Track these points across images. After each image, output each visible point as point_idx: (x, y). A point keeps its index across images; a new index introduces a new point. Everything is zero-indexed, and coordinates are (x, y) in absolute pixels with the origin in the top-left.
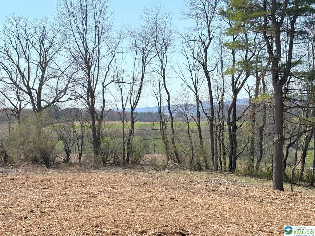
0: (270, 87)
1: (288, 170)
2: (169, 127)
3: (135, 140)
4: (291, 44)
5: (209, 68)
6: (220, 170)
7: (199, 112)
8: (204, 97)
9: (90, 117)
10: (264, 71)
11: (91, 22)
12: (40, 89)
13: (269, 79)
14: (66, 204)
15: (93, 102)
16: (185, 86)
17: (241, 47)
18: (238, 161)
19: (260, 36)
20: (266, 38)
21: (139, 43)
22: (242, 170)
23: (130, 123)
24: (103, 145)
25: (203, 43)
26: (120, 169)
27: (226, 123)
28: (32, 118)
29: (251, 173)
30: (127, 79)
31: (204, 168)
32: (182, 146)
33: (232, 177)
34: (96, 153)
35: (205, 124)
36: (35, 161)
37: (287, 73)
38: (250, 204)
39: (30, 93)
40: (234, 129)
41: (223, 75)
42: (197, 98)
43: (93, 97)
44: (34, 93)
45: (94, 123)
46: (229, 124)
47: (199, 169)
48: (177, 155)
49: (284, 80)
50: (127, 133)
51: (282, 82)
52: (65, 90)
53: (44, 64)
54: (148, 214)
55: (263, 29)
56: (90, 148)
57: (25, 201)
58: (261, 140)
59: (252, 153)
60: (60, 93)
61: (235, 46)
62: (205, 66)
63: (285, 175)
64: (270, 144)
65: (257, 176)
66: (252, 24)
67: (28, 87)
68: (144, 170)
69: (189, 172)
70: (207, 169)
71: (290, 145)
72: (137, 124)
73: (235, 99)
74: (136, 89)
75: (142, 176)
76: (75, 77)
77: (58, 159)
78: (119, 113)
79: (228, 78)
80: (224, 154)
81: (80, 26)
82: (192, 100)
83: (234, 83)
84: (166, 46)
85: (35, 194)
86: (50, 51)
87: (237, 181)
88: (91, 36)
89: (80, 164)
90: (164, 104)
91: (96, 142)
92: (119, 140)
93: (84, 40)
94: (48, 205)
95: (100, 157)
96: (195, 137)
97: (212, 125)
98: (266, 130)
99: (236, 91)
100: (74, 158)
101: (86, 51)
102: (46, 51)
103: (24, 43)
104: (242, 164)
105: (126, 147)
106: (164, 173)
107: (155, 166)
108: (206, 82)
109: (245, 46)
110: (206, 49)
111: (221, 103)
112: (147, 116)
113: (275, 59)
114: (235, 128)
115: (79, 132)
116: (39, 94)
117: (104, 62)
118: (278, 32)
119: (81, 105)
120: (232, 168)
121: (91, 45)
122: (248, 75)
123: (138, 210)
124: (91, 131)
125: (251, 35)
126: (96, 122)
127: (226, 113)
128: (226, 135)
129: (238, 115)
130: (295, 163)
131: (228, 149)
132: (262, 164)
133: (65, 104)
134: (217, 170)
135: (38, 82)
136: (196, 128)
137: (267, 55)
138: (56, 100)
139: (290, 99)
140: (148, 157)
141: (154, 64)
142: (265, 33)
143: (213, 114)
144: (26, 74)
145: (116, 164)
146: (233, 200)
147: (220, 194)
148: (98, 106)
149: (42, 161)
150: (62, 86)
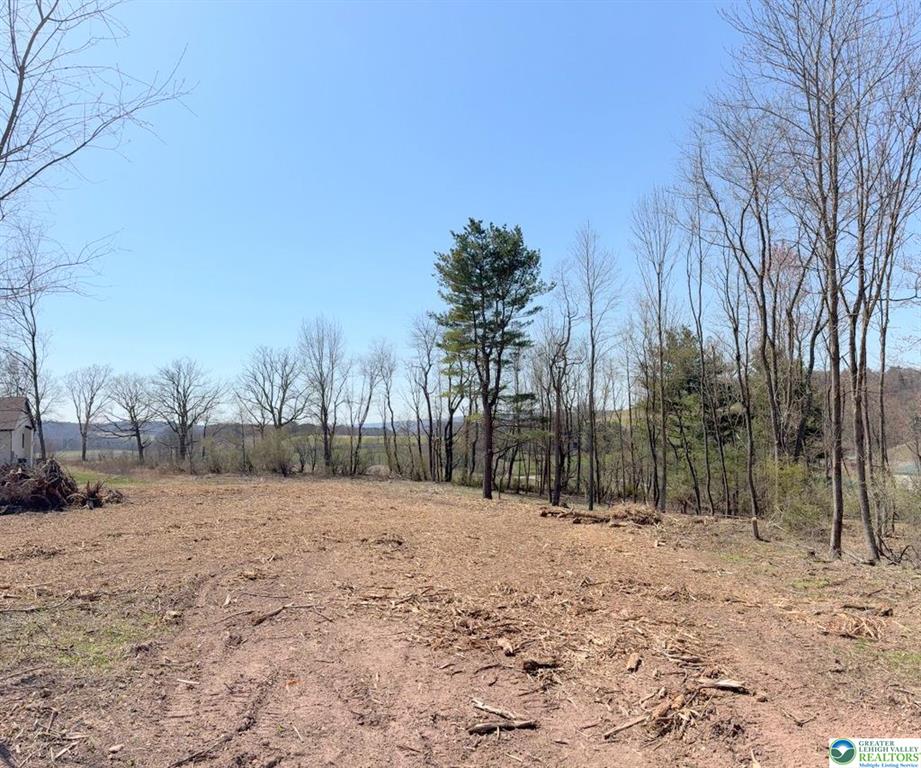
0: (481, 408)
1: (497, 480)
2: (392, 441)
3: (362, 452)
4: (499, 372)
5: (429, 391)
6: (436, 480)
7: (419, 429)
8: (424, 416)
9: (322, 432)
10: (476, 394)
11: (326, 351)
12: (281, 408)
13: (480, 401)
14: (299, 512)
15: (326, 419)
16: (407, 405)
17: (456, 374)
18: (454, 471)
19: (473, 365)
20: (477, 367)
21: (368, 368)
22: (457, 480)
23: (357, 437)
24: (333, 457)
25: (424, 369)
26: (347, 479)
27: (443, 439)
28: (273, 433)
29: (464, 483)
30: (356, 399)
31: (422, 478)
32: (404, 459)
33: (448, 487)
34: (327, 464)
35: (424, 439)
36: (275, 471)
37: (496, 397)
38: (462, 512)
39: (272, 412)
40: (450, 445)
41: (441, 397)
42: (418, 417)
43: (326, 415)
44: (276, 411)
45: (326, 438)
46: (446, 439)
47: (419, 480)
48: (399, 466)
49: (493, 402)
50: (355, 446)
51: (491, 404)
52: (302, 409)
53: (285, 387)
54: (370, 523)
55: (476, 358)
56: (322, 460)
57: (265, 508)
58: (474, 454)
59: (466, 466)
60: (297, 412)
61: (451, 373)
62: (425, 389)
63: (494, 484)
64: (481, 456)
65: (469, 485)
66: (465, 354)
67: (271, 406)
68: (368, 480)
69: (409, 482)
70: (426, 479)
71: (500, 457)
72: (364, 438)
73: (451, 418)
74: (364, 408)
75: (366, 486)
76: (311, 397)
77: (294, 469)
78: (348, 428)
79: (445, 401)
80: (441, 466)
81: (317, 354)
82: (414, 418)
83: (450, 404)
84: (391, 371)
85: (273, 502)
86: (291, 375)
87: (452, 491)
88: (326, 363)
89: (312, 474)
90: (389, 421)
91: (328, 455)
92: (348, 453)
93: (320, 366)
94: (283, 512)
95: (330, 468)
96: (415, 450)
97: (430, 440)
98: (477, 445)
99: (452, 411)
100: (308, 468)
101: (321, 375)
102: (287, 376)
103: (269, 369)
104: (457, 474)
105: (353, 459)
106: (386, 484)
107: (379, 477)
108: (426, 403)
109: (461, 373)
110: (426, 374)
111: (439, 422)
112: (374, 431)
113: (485, 385)
114: (451, 443)
115: (312, 444)
116: (280, 412)
117: (337, 384)
118: (488, 362)
119: (316, 422)
120: (449, 478)
121: (325, 370)
122: (462, 397)
123: (361, 519)
124: (323, 445)
125: (465, 364)
126: (328, 437)
127: (443, 430)
128: (443, 448)
129: (454, 432)
130: (504, 473)
131: (444, 461)
132: (474, 474)
133: (301, 420)
134: (434, 480)
135: (279, 402)
136: (416, 442)
137: (478, 381)
138: (294, 417)
139: (498, 419)
140: (373, 468)
141: (381, 387)
142: (476, 363)
143: (431, 431)
144: (270, 396)
145: (344, 474)
146: (447, 508)
147: (437, 503)
148: (330, 422)
149: (281, 471)
150: (299, 406)
